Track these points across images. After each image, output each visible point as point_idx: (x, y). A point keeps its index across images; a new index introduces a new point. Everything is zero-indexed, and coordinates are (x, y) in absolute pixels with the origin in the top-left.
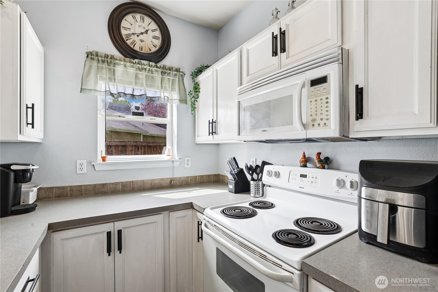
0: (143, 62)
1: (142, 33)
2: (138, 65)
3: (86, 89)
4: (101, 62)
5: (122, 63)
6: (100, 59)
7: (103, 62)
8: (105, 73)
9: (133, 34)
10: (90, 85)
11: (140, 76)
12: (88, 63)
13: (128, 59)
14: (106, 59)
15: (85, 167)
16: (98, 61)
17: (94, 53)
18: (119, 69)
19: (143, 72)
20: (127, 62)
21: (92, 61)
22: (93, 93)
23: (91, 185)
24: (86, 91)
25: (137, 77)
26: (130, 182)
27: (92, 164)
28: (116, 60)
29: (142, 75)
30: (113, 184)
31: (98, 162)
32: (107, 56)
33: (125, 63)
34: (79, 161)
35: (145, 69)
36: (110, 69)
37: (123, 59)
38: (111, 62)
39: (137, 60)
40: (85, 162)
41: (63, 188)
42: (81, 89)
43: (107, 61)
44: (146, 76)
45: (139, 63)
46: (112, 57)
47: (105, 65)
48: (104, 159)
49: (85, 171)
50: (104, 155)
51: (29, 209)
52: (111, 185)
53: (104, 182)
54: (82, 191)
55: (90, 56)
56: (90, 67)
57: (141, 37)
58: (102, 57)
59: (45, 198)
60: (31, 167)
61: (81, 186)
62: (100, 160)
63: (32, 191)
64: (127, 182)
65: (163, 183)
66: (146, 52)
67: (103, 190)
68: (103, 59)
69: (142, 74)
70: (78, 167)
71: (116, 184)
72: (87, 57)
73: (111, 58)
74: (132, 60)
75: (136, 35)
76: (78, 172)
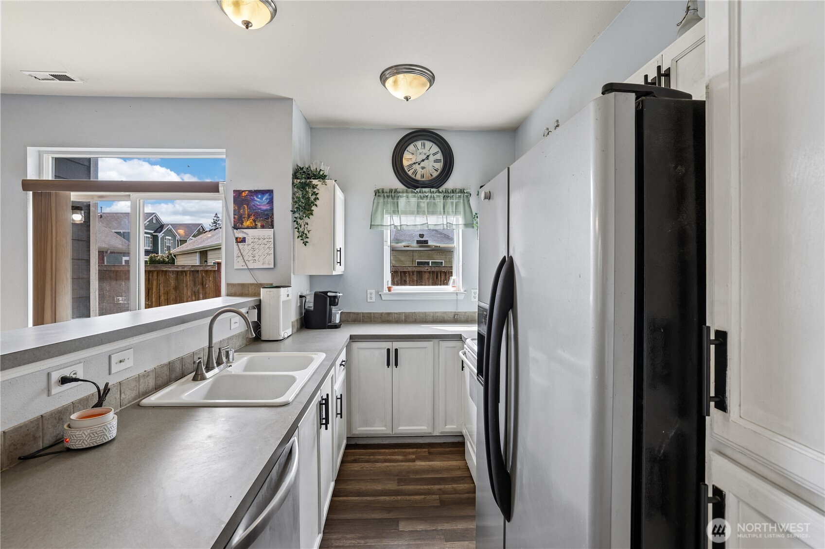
0: (424, 190)
1: (423, 160)
2: (420, 194)
3: (375, 225)
4: (386, 198)
5: (405, 195)
6: (385, 194)
7: (388, 197)
8: (390, 208)
9: (415, 163)
10: (378, 222)
11: (422, 205)
12: (376, 201)
13: (410, 190)
14: (390, 194)
15: (374, 296)
16: (384, 197)
17: (381, 191)
18: (402, 201)
19: (425, 201)
20: (409, 193)
21: (379, 198)
22: (380, 228)
23: (378, 313)
24: (374, 226)
25: (418, 206)
26: (412, 313)
27: (380, 293)
28: (400, 192)
29: (424, 204)
30: (397, 313)
31: (384, 292)
32: (391, 191)
33: (408, 194)
34: (369, 291)
35: (427, 196)
36: (394, 203)
37: (405, 190)
38: (395, 197)
39: (418, 190)
40: (373, 291)
41: (357, 314)
42: (371, 225)
43: (392, 195)
44: (428, 204)
45: (420, 192)
46: (396, 191)
47: (390, 200)
48: (389, 289)
49: (373, 300)
50: (390, 285)
51: (336, 327)
52: (395, 315)
53: (390, 312)
54: (371, 318)
55: (377, 194)
56: (378, 203)
57: (422, 164)
58: (387, 193)
59: (345, 321)
60: (338, 294)
61: (370, 313)
62: (386, 290)
63: (338, 313)
64: (410, 313)
65: (446, 318)
66: (428, 179)
67: (388, 319)
68: (388, 194)
69: (424, 202)
70: (369, 296)
71: (400, 314)
72: (375, 195)
73: (395, 193)
74: (414, 190)
75: (417, 164)
76: (369, 300)
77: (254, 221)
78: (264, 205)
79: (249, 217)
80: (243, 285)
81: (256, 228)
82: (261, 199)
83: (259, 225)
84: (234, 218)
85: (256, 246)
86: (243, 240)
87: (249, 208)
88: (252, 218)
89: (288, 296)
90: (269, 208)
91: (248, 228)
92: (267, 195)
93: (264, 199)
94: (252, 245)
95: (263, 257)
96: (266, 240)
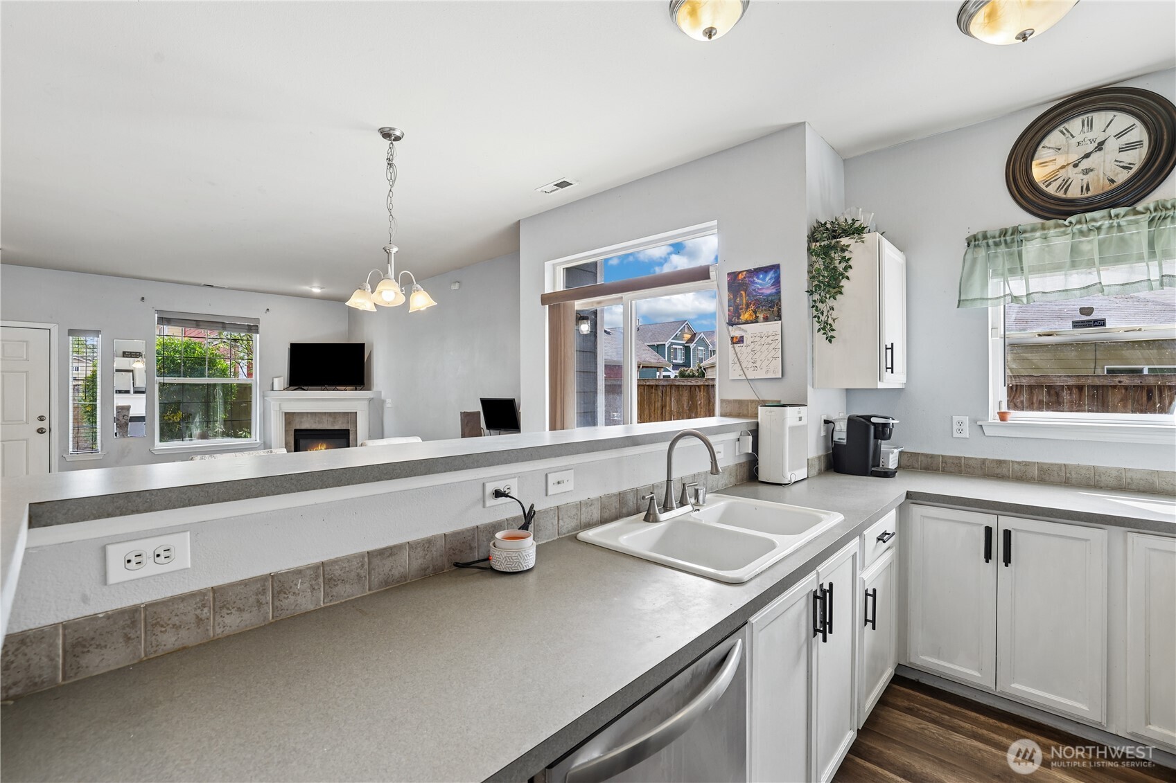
0: (1089, 215)
1: (1087, 156)
2: (1078, 226)
3: (967, 300)
4: (992, 247)
5: (1038, 234)
6: (991, 242)
7: (997, 244)
8: (1002, 263)
9: (1063, 167)
10: (975, 292)
11: (1085, 247)
12: (969, 256)
13: (1052, 222)
14: (1002, 239)
15: (966, 427)
16: (988, 246)
17: (980, 236)
18: (1032, 249)
19: (1094, 237)
20: (1049, 229)
21: (976, 250)
22: (978, 305)
23: (976, 459)
24: (968, 302)
25: (1074, 250)
26: (1060, 466)
27: (979, 423)
28: (1025, 232)
29: (1090, 245)
30: (1019, 463)
31: (990, 421)
32: (1004, 233)
33: (1046, 232)
34: (956, 419)
35: (1099, 228)
36: (1011, 254)
37: (1040, 226)
38: (1013, 241)
39: (1073, 219)
40: (966, 420)
41: (932, 456)
42: (959, 301)
43: (1005, 241)
44: (1101, 243)
45: (1079, 222)
46: (1015, 231)
47: (1002, 249)
48: (1003, 417)
49: (966, 434)
50: (1004, 408)
51: (887, 474)
52: (1016, 466)
53: (1002, 458)
54: (961, 466)
55: (972, 243)
56: (974, 260)
57: (1085, 164)
58: (994, 237)
59: (908, 467)
60: (891, 421)
61: (959, 458)
62: (993, 417)
63: (892, 453)
64: (1052, 464)
66: (1101, 192)
67: (998, 471)
68: (998, 239)
69: (1089, 241)
70: (955, 427)
71: (1027, 464)
72: (969, 245)
73: (1012, 234)
74: (1061, 222)
75: (1071, 167)
76: (956, 435)
77: (755, 312)
78: (768, 288)
79: (748, 307)
80: (740, 402)
81: (757, 322)
82: (764, 279)
83: (761, 316)
84: (729, 310)
85: (758, 348)
86: (741, 340)
87: (748, 295)
88: (752, 307)
89: (800, 419)
90: (774, 291)
91: (747, 322)
92: (772, 272)
93: (767, 279)
94: (752, 346)
95: (766, 363)
96: (771, 338)
